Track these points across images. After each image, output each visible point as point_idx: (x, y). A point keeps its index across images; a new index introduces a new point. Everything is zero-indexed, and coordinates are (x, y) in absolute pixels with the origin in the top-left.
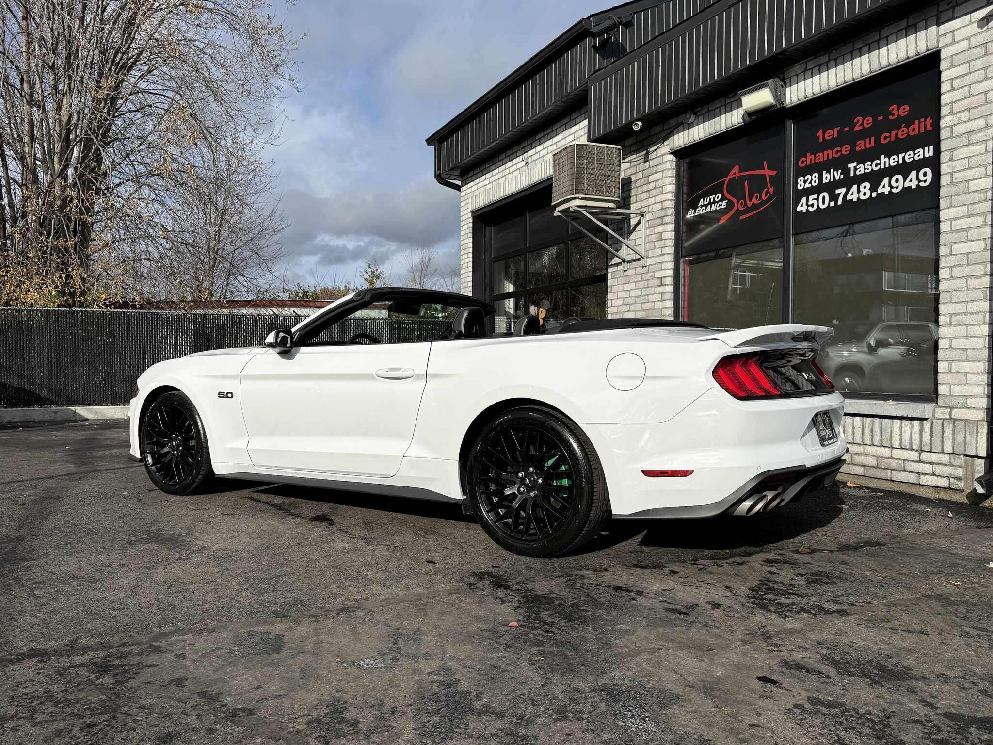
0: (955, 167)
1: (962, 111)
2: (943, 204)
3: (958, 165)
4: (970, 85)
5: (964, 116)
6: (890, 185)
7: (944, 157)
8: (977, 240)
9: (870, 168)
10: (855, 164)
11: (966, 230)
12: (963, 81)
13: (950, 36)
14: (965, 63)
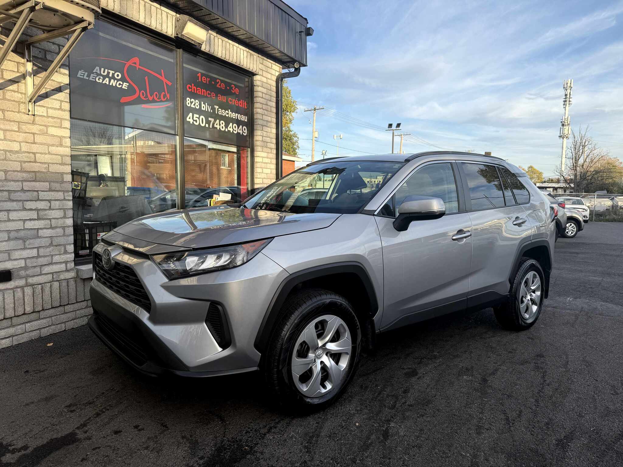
3: (265, 134)
6: (233, 128)
9: (224, 113)
10: (218, 107)
13: (262, 71)
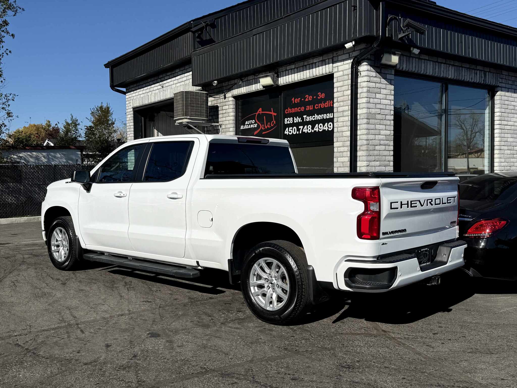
0: (338, 125)
1: (341, 102)
2: (335, 140)
3: (340, 124)
4: (343, 91)
5: (342, 103)
6: (318, 127)
7: (335, 120)
8: (346, 157)
9: (311, 118)
10: (306, 116)
11: (342, 152)
12: (341, 89)
13: (337, 68)
14: (342, 81)
